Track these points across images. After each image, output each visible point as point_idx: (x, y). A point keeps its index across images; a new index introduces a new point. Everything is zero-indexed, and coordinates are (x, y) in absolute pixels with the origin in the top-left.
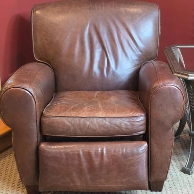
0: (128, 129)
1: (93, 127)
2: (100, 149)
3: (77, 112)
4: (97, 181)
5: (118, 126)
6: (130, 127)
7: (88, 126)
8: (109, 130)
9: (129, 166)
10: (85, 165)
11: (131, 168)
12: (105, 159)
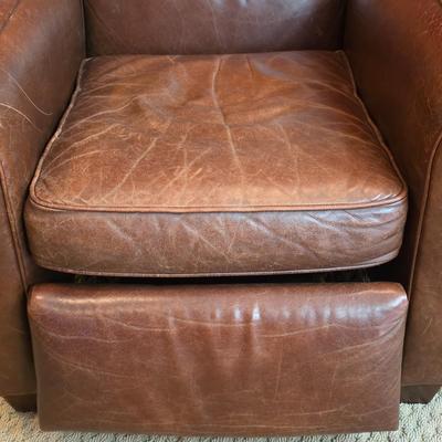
0: (339, 251)
1: (211, 246)
2: (238, 314)
3: (154, 189)
4: (232, 415)
5: (302, 244)
6: (347, 245)
7: (197, 245)
8: (273, 258)
9: (341, 373)
10: (187, 369)
11: (348, 379)
12: (258, 350)
